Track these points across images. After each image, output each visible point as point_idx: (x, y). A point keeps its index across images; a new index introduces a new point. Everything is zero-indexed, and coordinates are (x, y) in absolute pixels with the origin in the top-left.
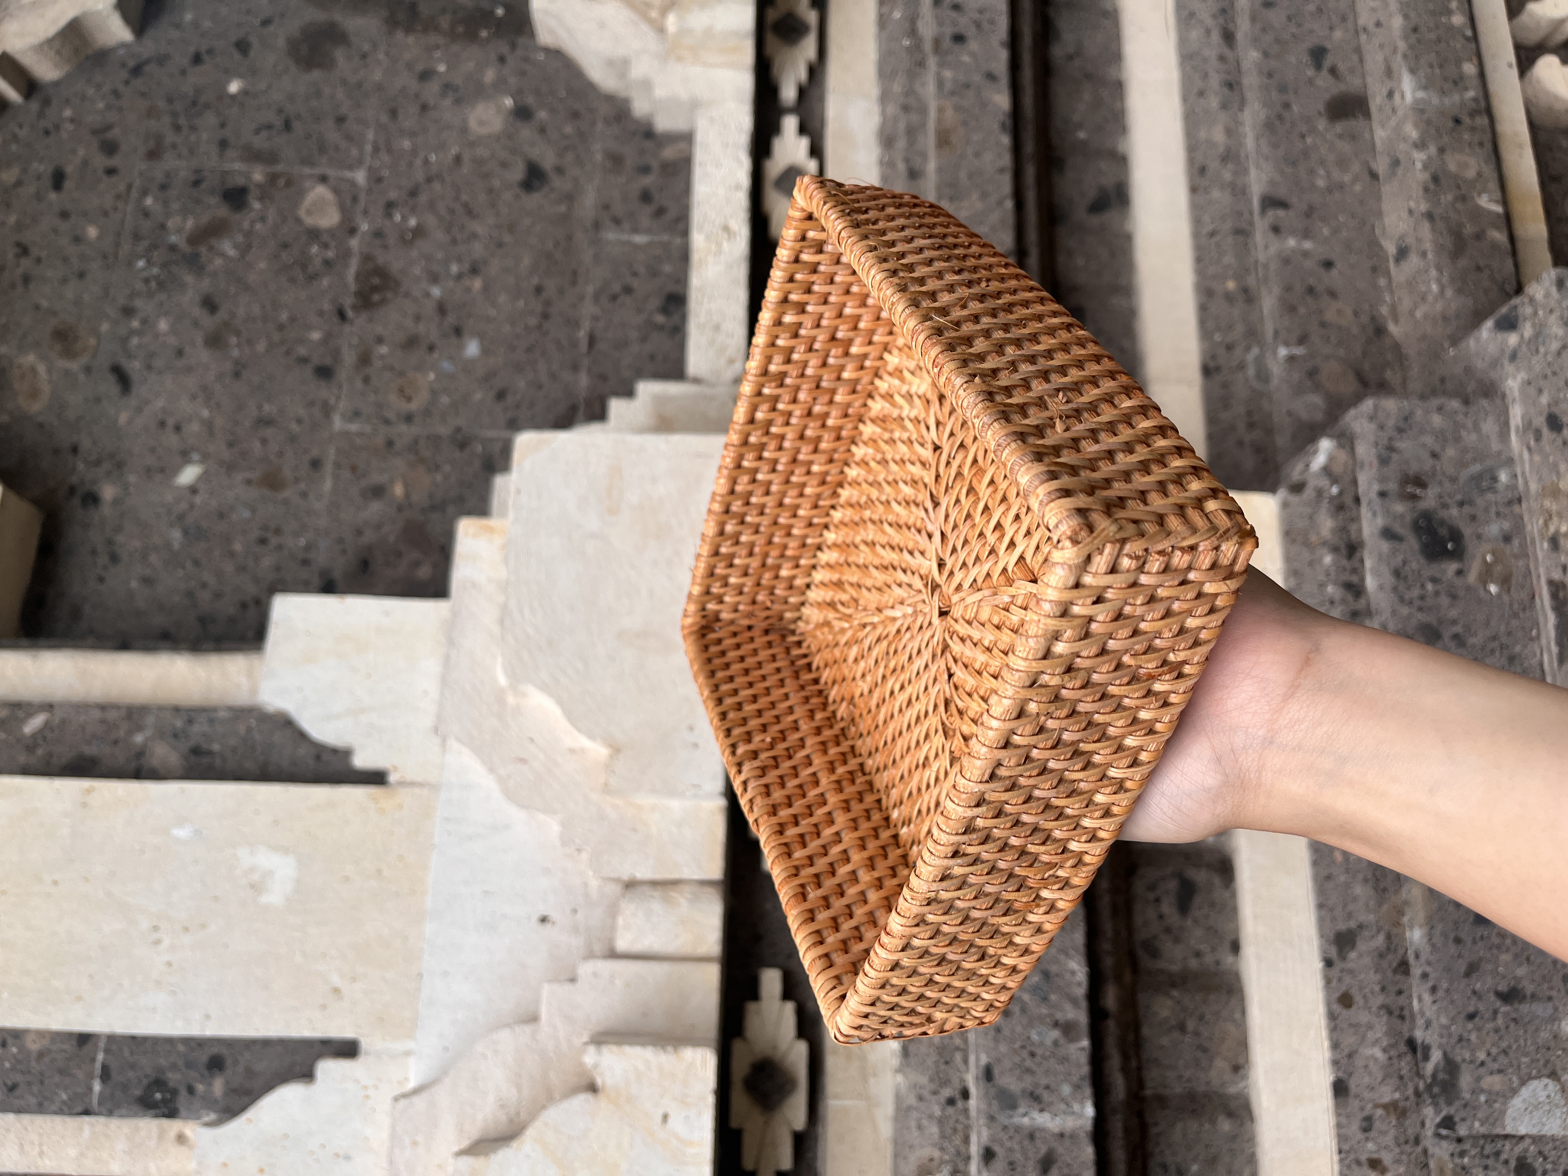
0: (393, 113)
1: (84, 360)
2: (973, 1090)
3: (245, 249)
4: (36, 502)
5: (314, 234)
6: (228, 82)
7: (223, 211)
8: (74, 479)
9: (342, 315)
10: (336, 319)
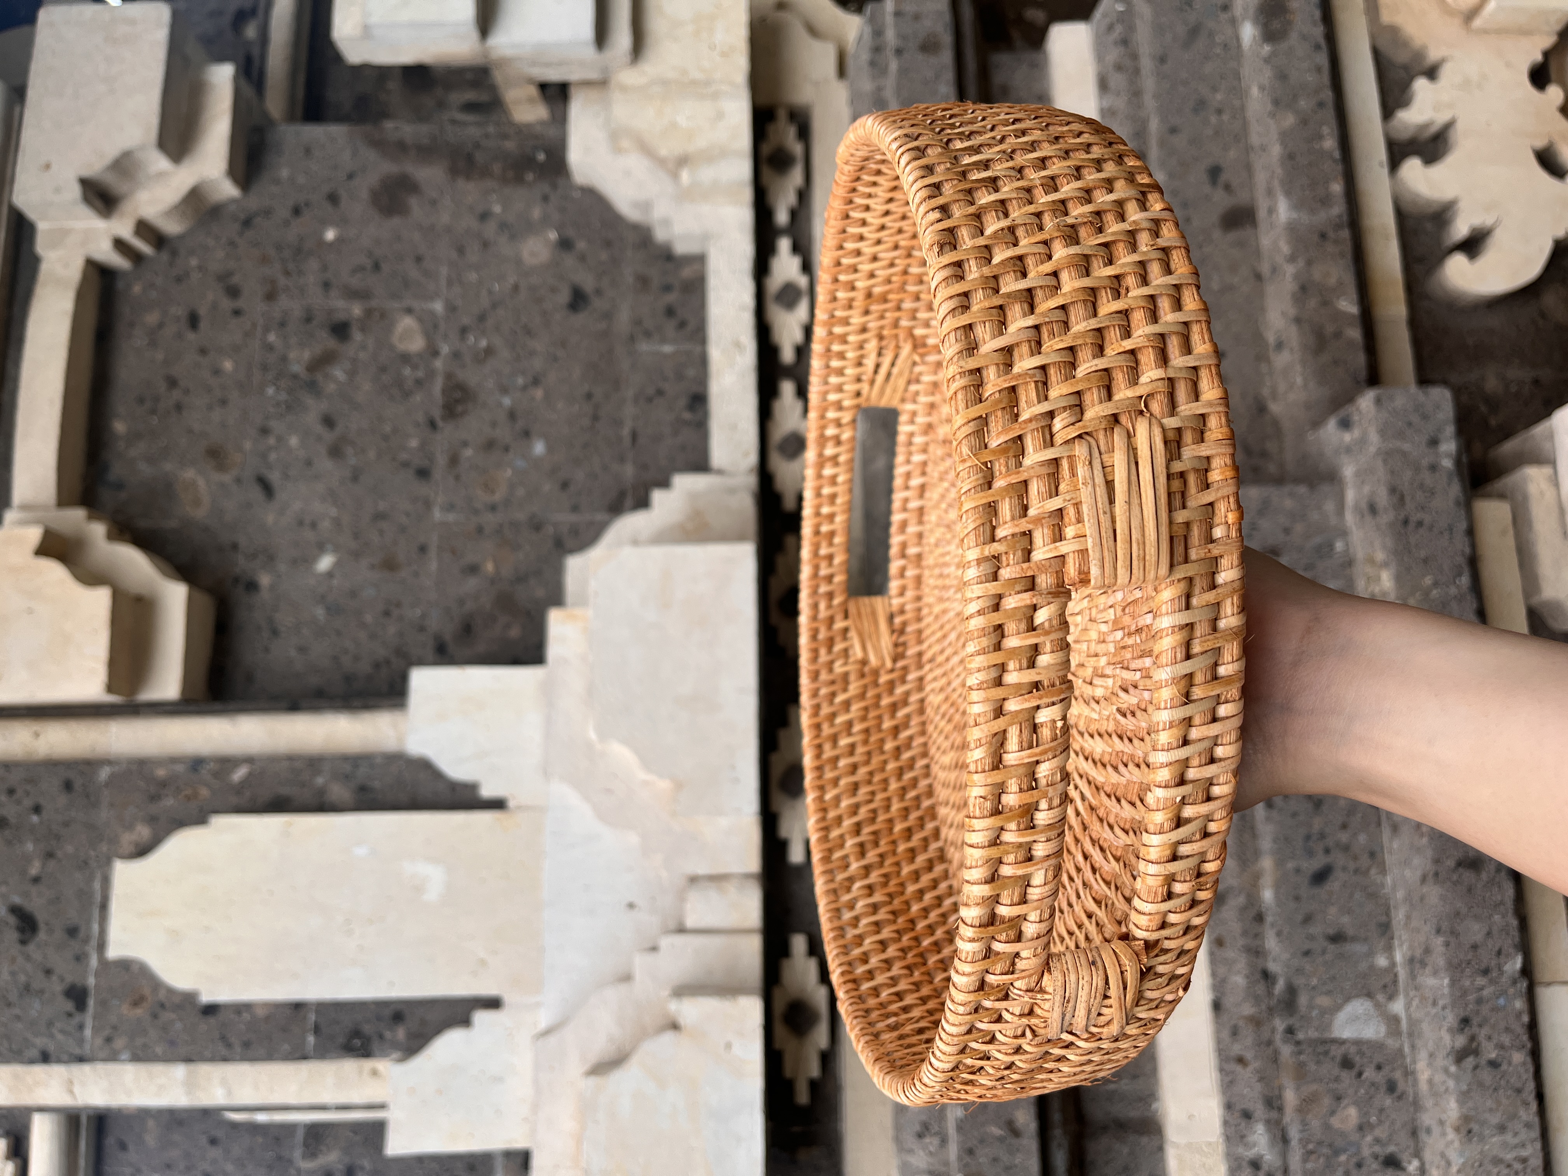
1: (234, 473)
3: (352, 374)
5: (405, 358)
6: (325, 231)
7: (331, 343)
8: (237, 571)
9: (433, 425)
10: (429, 429)
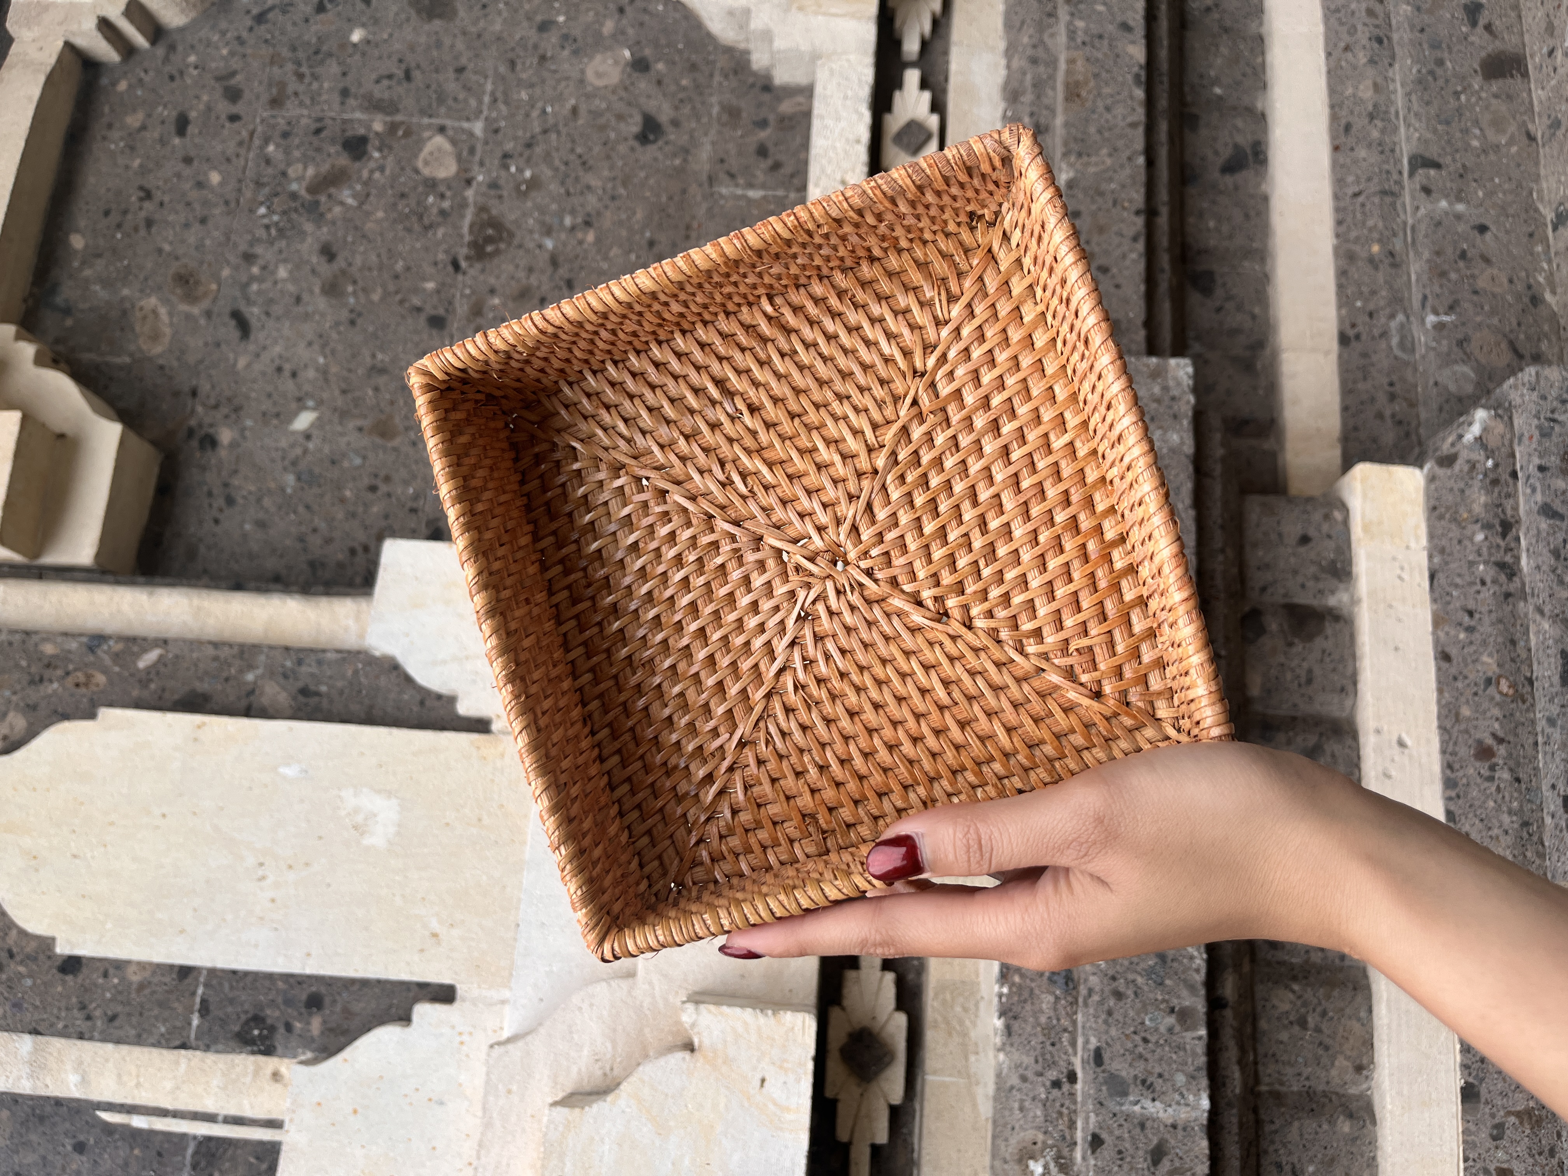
0: (512, 64)
1: (205, 304)
2: (1080, 1075)
3: (363, 198)
4: (154, 443)
5: (431, 184)
6: (351, 31)
7: (343, 160)
8: (193, 422)
9: (456, 265)
10: (450, 269)
